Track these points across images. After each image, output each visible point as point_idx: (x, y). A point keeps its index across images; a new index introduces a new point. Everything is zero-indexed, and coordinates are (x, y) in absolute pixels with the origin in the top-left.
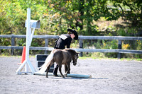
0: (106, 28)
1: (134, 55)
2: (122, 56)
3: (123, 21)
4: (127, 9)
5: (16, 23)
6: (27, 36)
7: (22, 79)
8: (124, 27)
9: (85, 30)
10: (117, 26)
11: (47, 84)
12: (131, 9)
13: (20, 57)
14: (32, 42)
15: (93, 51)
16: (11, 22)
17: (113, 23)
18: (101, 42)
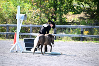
0: (72, 19)
1: (92, 38)
2: (83, 39)
3: (84, 15)
4: (87, 6)
5: (10, 16)
6: (17, 25)
7: (14, 55)
8: (85, 19)
9: (58, 21)
10: (80, 18)
11: (32, 59)
12: (90, 6)
13: (12, 40)
14: (21, 29)
15: (63, 36)
16: (6, 15)
17: (77, 16)
18: (69, 29)
